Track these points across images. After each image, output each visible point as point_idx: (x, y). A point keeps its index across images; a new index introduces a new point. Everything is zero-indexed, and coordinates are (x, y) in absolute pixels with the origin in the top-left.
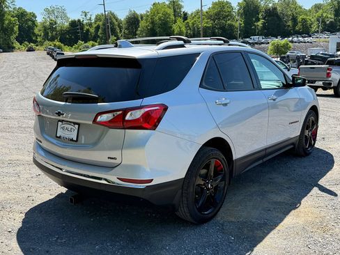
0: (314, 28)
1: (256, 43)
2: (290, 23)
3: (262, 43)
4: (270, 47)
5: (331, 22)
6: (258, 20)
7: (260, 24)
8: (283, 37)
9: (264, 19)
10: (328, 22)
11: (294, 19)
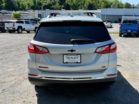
0: (27, 8)
1: (5, 13)
2: (17, 5)
3: (8, 13)
4: (12, 15)
5: (33, 5)
6: (3, 3)
7: (4, 4)
8: (16, 11)
9: (5, 2)
10: (32, 6)
11: (18, 4)
